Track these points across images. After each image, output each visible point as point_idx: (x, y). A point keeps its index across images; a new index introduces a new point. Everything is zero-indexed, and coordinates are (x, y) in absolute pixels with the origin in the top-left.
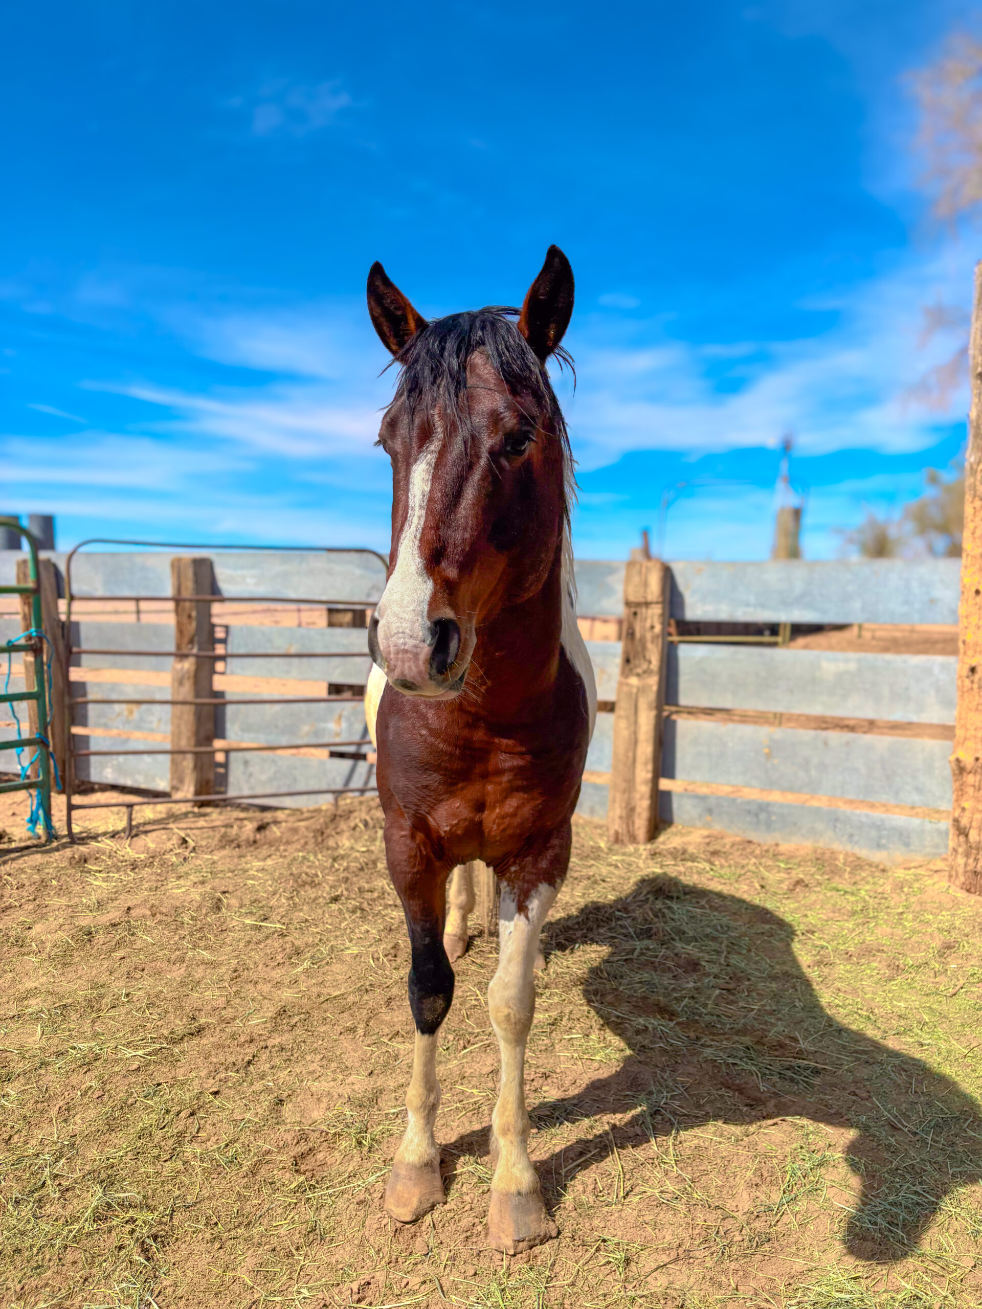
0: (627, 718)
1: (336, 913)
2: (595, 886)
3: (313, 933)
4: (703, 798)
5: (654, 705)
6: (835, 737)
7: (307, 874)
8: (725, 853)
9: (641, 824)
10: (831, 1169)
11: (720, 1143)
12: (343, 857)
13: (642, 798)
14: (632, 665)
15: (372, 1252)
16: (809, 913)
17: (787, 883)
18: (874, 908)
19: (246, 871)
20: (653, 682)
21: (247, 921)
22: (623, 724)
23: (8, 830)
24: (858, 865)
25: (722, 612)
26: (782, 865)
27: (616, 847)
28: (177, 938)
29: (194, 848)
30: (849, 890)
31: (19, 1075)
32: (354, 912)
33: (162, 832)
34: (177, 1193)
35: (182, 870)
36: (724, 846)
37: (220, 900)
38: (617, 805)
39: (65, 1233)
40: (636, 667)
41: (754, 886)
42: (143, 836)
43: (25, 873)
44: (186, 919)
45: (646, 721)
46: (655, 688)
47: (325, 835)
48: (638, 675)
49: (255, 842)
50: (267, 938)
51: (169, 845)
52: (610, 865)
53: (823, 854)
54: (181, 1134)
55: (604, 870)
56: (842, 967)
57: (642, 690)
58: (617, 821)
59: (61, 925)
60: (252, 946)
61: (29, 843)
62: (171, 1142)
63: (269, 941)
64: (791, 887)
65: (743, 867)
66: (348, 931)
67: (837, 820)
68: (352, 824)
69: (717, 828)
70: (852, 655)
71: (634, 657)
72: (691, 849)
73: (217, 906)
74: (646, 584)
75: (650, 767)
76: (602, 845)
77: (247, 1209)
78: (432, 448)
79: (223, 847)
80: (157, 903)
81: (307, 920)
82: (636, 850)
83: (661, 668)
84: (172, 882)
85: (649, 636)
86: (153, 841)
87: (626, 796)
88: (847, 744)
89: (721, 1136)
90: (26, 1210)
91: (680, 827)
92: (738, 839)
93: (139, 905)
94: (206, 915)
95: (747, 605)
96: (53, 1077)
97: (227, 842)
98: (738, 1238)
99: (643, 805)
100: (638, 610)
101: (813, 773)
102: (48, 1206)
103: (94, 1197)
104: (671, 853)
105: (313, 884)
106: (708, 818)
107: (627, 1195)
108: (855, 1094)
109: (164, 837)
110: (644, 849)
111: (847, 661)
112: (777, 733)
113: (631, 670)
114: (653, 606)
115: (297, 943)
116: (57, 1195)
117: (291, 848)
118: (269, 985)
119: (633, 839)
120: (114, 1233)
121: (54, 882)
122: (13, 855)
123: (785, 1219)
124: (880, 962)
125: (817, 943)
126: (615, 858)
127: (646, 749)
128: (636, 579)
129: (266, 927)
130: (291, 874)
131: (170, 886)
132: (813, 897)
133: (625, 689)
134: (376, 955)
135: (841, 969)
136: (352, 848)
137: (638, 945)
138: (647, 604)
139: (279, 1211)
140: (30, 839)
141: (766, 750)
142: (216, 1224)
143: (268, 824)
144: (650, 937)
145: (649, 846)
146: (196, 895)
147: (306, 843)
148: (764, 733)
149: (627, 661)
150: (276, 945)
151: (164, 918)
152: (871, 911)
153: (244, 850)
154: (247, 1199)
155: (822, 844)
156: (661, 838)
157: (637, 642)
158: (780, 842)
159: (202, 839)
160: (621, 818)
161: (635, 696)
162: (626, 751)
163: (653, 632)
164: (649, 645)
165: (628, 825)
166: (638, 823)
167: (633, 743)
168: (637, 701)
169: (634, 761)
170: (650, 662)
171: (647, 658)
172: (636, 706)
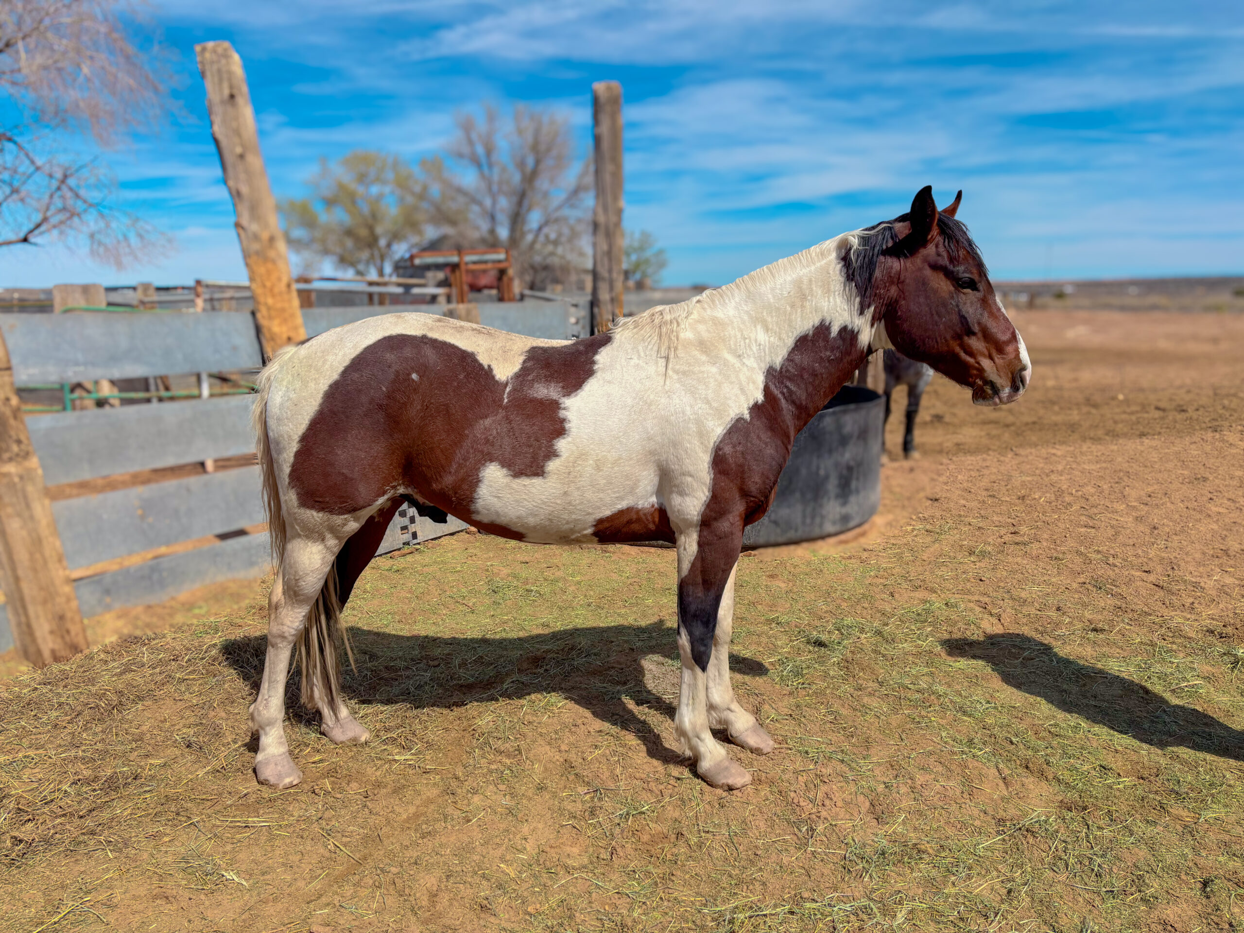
0: (19, 515)
4: (99, 581)
9: (77, 629)
13: (68, 601)
22: (16, 523)
25: (50, 375)
38: (42, 621)
40: (3, 451)
45: (44, 512)
46: (40, 471)
48: (11, 460)
57: (25, 478)
58: (49, 638)
69: (117, 606)
85: (8, 411)
87: (49, 605)
88: (205, 485)
92: (140, 608)
95: (77, 364)
101: (184, 520)
106: (106, 599)
112: (146, 491)
119: (74, 649)
127: (55, 544)
141: (139, 512)
148: (133, 495)
158: (176, 597)
160: (52, 632)
161: (19, 486)
162: (31, 554)
163: (11, 406)
164: (12, 422)
165: (63, 637)
166: (74, 629)
167: (37, 542)
168: (24, 491)
169: (45, 562)
170: (19, 442)
171: (15, 437)
172: (25, 497)
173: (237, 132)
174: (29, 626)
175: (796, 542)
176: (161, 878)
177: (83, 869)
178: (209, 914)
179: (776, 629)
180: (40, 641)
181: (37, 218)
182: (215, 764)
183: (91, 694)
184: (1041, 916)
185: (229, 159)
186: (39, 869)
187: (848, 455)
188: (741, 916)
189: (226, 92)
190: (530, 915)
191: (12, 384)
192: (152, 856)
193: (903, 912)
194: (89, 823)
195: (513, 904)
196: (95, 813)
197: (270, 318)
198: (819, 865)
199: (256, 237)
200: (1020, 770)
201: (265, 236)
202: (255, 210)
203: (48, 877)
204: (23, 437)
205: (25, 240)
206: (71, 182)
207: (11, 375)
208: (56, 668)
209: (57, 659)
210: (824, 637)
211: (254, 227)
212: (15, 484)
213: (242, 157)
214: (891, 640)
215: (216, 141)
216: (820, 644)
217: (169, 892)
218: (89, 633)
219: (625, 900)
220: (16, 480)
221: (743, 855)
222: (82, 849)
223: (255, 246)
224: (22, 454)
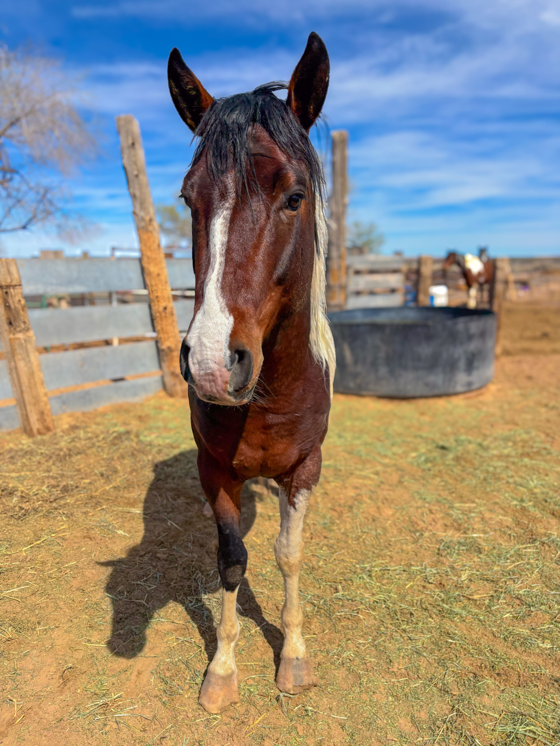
0: (24, 360)
14: (14, 326)
40: (17, 326)
46: (34, 338)
48: (20, 332)
71: (14, 320)
78: (227, 205)
100: (8, 291)
113: (15, 329)
114: (17, 287)
128: (2, 270)
138: (14, 286)
149: (10, 323)
157: (12, 310)
160: (38, 420)
161: (24, 345)
162: (29, 380)
163: (21, 304)
164: (21, 312)
165: (43, 423)
166: (48, 419)
167: (32, 374)
168: (26, 347)
169: (35, 384)
170: (24, 323)
171: (23, 320)
172: (27, 351)
173: (135, 163)
174: (27, 416)
175: (439, 396)
176: (88, 530)
177: (51, 524)
178: (110, 546)
179: (419, 440)
180: (32, 424)
181: (30, 216)
182: (114, 484)
183: (56, 449)
184: (544, 583)
185: (131, 177)
186: (31, 522)
187: (473, 346)
188: (376, 569)
189: (130, 142)
190: (266, 560)
191: (22, 293)
192: (84, 520)
193: (466, 575)
194: (54, 504)
195: (258, 555)
196: (57, 501)
197: (149, 263)
198: (423, 551)
199: (143, 219)
200: (549, 515)
201: (147, 218)
202: (143, 205)
203: (35, 526)
204: (26, 321)
205: (24, 227)
206: (49, 196)
207: (21, 289)
208: (39, 437)
209: (40, 433)
210: (446, 444)
211: (142, 214)
212: (22, 344)
213: (137, 176)
214: (486, 449)
215: (124, 168)
216: (443, 448)
217: (91, 536)
218: (56, 423)
219: (315, 558)
220: (23, 341)
221: (383, 544)
222: (52, 515)
223: (142, 224)
224: (26, 329)
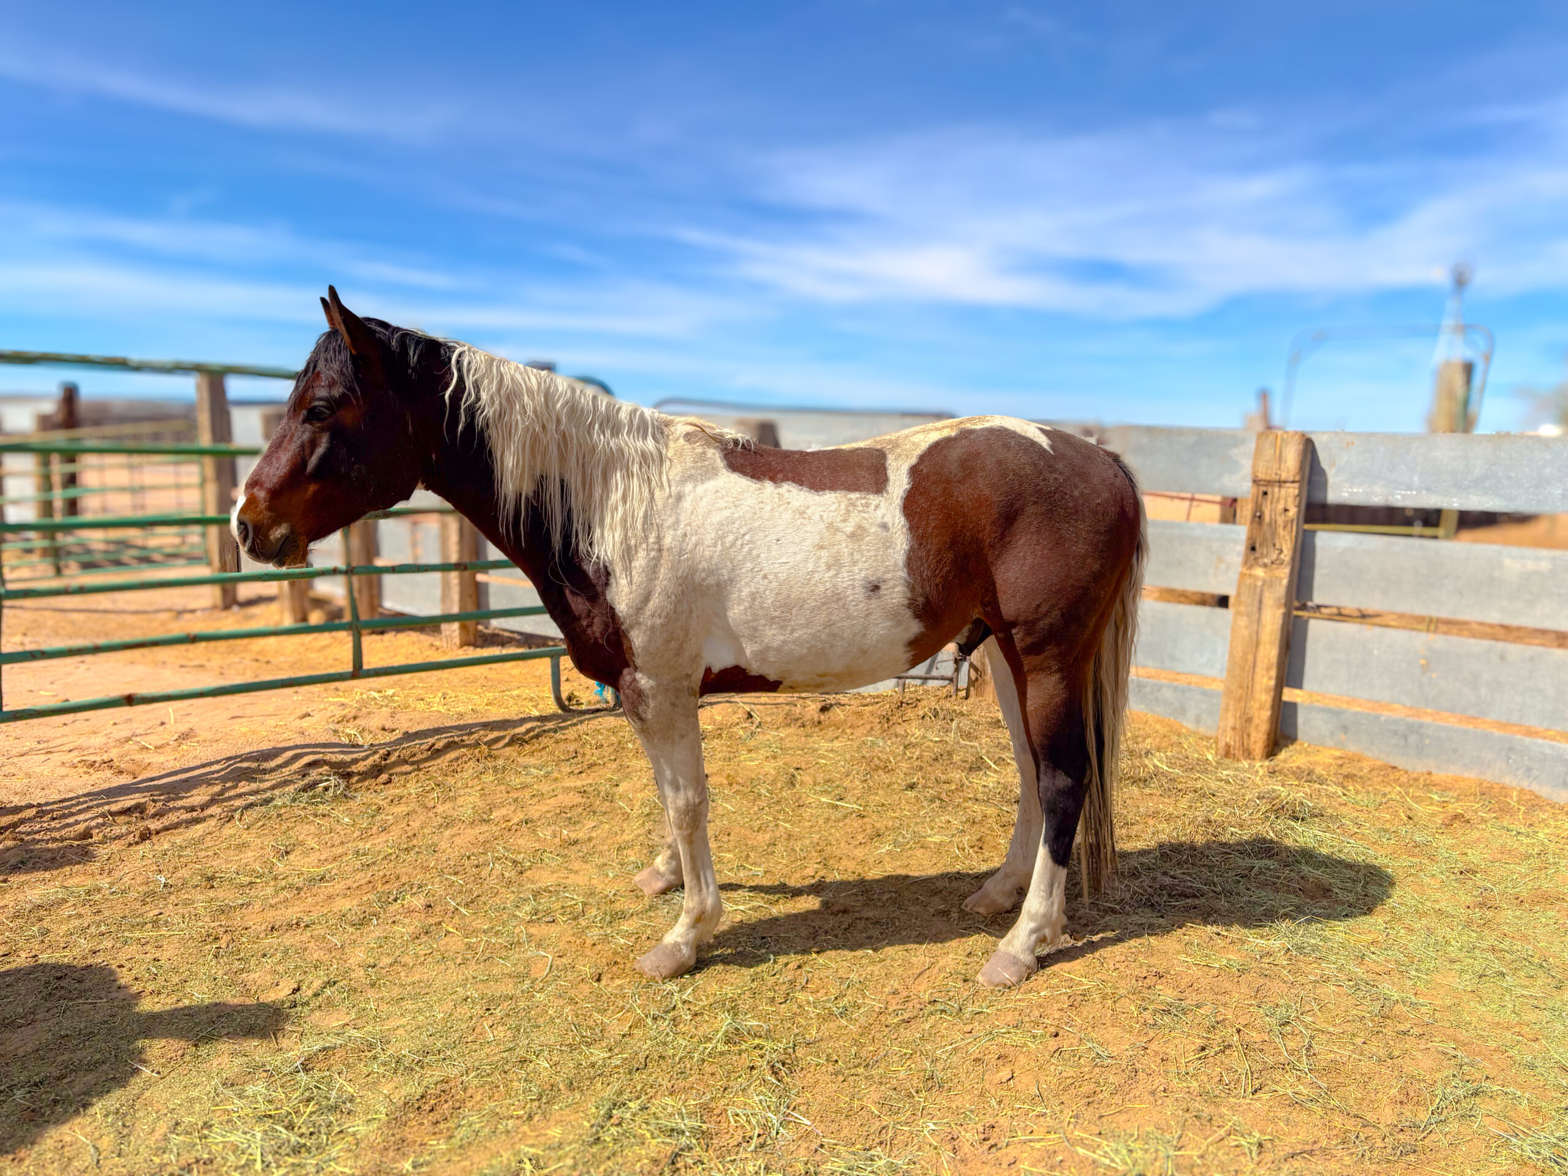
0: (1248, 615)
1: (913, 800)
2: (1204, 800)
3: (892, 818)
4: (1337, 713)
5: (1283, 601)
6: (1514, 650)
7: (879, 758)
8: (1361, 777)
9: (1259, 737)
10: (1487, 1100)
11: (1360, 1060)
12: (914, 746)
13: (1261, 708)
14: (1257, 554)
15: (993, 1102)
16: (1469, 851)
17: (1442, 816)
18: (1554, 854)
19: (817, 750)
20: (1284, 574)
21: (823, 799)
22: (1243, 622)
23: (576, 693)
24: (1535, 804)
25: (1375, 495)
26: (1436, 797)
27: (1227, 761)
28: (756, 808)
29: (760, 723)
30: (1522, 830)
31: (632, 915)
32: (932, 801)
33: (728, 705)
34: (796, 1031)
35: (752, 743)
36: (1361, 769)
37: (793, 776)
38: (1230, 714)
39: (701, 1049)
40: (1262, 556)
41: (1399, 816)
42: (708, 708)
43: (602, 734)
44: (763, 791)
45: (1272, 619)
46: (1285, 582)
47: (891, 723)
48: (1265, 565)
49: (819, 723)
50: (845, 817)
51: (735, 719)
52: (1221, 780)
53: (1491, 788)
54: (792, 982)
55: (1214, 785)
56: (1509, 912)
57: (1268, 584)
58: (1230, 733)
59: (646, 786)
60: (831, 823)
61: (598, 706)
62: (784, 987)
63: (847, 821)
64: (1447, 822)
65: (1385, 795)
66: (928, 820)
67: (1511, 749)
68: (921, 713)
69: (1353, 748)
70: (1544, 553)
71: (1261, 545)
72: (1319, 770)
73: (792, 783)
74: (1280, 459)
75: (1273, 673)
76: (1210, 757)
77: (863, 1054)
79: (789, 725)
80: (732, 773)
81: (883, 805)
82: (1251, 766)
83: (1293, 559)
84: (744, 755)
85: (1280, 520)
86: (719, 714)
87: (1242, 705)
88: (1532, 659)
89: (1361, 1054)
90: (664, 1025)
91: (1306, 745)
92: (1378, 763)
93: (715, 774)
94: (782, 789)
95: (1410, 488)
96: (662, 920)
97: (792, 720)
98: (1380, 1144)
99: (1262, 716)
100: (1269, 490)
101: (1483, 691)
102: (682, 1025)
103: (724, 1022)
104: (1294, 773)
105: (886, 769)
106: (1343, 737)
107: (1256, 1091)
108: (1519, 1034)
109: (730, 710)
110: (1261, 766)
111: (1537, 559)
112: (1438, 641)
113: (1256, 559)
114: (1288, 485)
115: (878, 825)
116: (689, 1017)
117: (859, 732)
118: (854, 863)
119: (1248, 754)
120: (744, 1055)
121: (630, 745)
122: (587, 716)
123: (1432, 1136)
124: (1559, 911)
125: (1481, 884)
126: (1225, 772)
127: (1270, 652)
128: (1269, 452)
129: (843, 807)
130: (863, 757)
131: (742, 758)
132: (1476, 834)
133: (1248, 581)
134: (961, 846)
135: (1509, 914)
136: (924, 737)
137: (1258, 864)
138: (1281, 483)
139: (896, 1058)
140: (598, 702)
141: (1423, 662)
142: (836, 1061)
143: (831, 705)
144: (1270, 857)
145: (1267, 763)
146: (770, 768)
147: (872, 729)
148: (1421, 640)
149: (1252, 548)
150: (856, 825)
151: (741, 788)
152: (1550, 856)
153: (809, 730)
154: (863, 1045)
155: (1489, 776)
156: (1283, 755)
157: (1265, 527)
158: (1435, 771)
159: (766, 715)
160: (1234, 729)
161: (1259, 590)
162: (1245, 654)
163: (1287, 516)
164: (1281, 531)
165: (1242, 738)
167: (1254, 645)
168: (1261, 595)
169: (1254, 665)
170: (1280, 551)
171: (1278, 546)
172: (1261, 602)
204: (1284, 547)
209: (1228, 754)
212: (1255, 587)
220: (1260, 583)
224: (1278, 562)
